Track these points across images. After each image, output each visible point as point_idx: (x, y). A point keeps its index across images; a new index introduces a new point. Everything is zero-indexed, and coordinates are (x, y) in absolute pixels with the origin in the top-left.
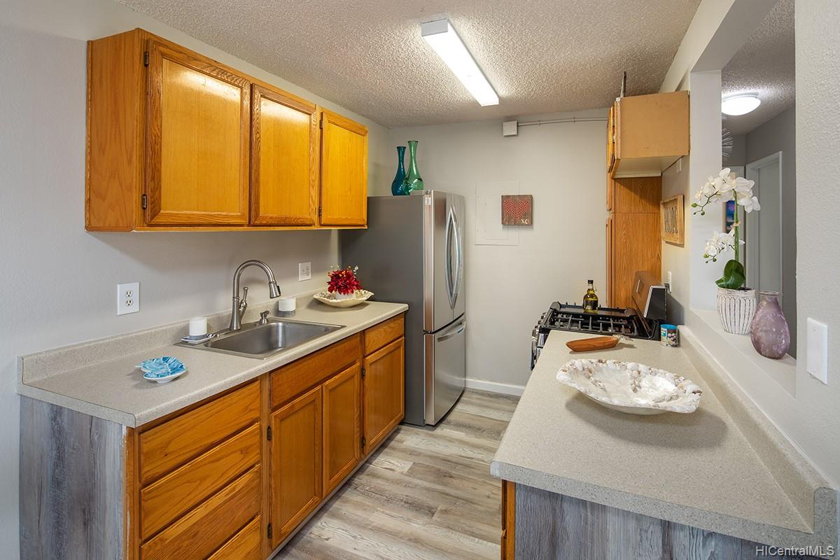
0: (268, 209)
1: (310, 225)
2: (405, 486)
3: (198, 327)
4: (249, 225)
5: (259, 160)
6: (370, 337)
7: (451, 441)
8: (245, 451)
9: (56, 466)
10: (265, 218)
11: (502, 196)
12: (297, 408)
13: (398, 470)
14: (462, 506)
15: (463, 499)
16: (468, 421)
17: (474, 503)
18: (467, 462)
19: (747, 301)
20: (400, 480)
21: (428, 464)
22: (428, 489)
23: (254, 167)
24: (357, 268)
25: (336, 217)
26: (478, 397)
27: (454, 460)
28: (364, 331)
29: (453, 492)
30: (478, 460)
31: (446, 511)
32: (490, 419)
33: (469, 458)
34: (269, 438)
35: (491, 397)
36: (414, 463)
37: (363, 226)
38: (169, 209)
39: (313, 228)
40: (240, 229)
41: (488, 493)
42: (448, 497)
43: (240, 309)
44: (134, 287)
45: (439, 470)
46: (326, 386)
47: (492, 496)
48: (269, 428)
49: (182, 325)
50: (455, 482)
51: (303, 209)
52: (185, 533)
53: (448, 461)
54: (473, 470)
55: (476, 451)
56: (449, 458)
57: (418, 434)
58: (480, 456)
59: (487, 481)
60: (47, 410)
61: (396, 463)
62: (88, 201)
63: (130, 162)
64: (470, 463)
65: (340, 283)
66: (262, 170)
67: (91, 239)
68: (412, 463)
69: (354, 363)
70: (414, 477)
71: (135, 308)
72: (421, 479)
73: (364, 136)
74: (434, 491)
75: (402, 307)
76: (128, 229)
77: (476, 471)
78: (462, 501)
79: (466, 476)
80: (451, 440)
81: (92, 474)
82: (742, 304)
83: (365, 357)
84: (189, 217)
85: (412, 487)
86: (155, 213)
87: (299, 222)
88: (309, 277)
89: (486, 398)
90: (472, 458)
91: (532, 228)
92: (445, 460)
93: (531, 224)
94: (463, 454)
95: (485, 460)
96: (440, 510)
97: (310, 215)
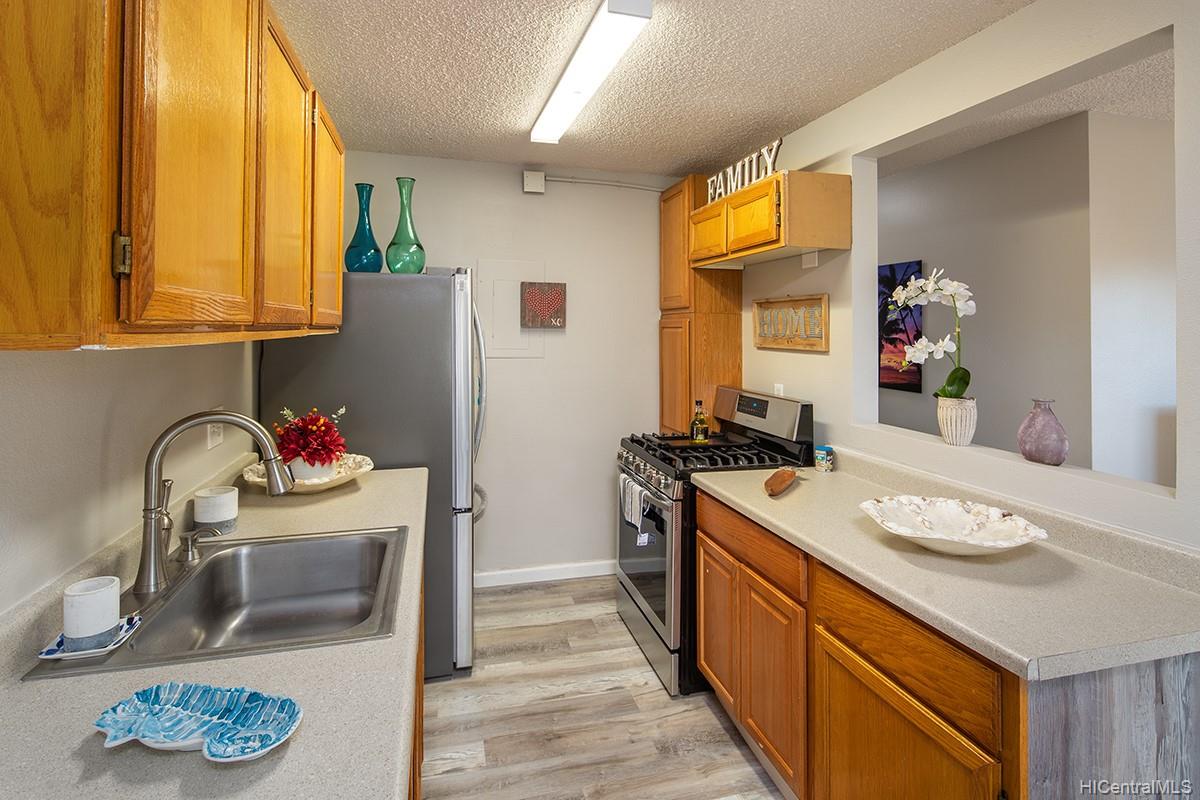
2: (504, 785)
7: (512, 682)
11: (523, 283)
13: (469, 765)
14: (613, 774)
15: (604, 762)
16: (508, 641)
17: (623, 760)
18: (559, 703)
20: (487, 779)
21: (508, 732)
22: (543, 773)
26: (491, 599)
27: (539, 709)
29: (582, 758)
30: (572, 693)
31: (597, 792)
32: (536, 626)
33: (558, 697)
35: (510, 593)
36: (485, 742)
37: (337, 327)
41: (627, 737)
42: (581, 770)
45: (532, 734)
47: (635, 738)
50: (571, 741)
53: (534, 714)
54: (579, 712)
55: (559, 681)
56: (531, 710)
57: (449, 691)
58: (570, 688)
59: (611, 720)
61: (454, 755)
64: (564, 704)
68: (482, 742)
70: (505, 764)
72: (519, 762)
73: (341, 154)
74: (554, 770)
77: (585, 712)
78: (607, 765)
79: (577, 725)
80: (510, 680)
85: (515, 783)
89: (506, 598)
90: (563, 695)
91: (564, 332)
92: (529, 715)
93: (563, 326)
94: (546, 695)
95: (582, 689)
96: (589, 796)
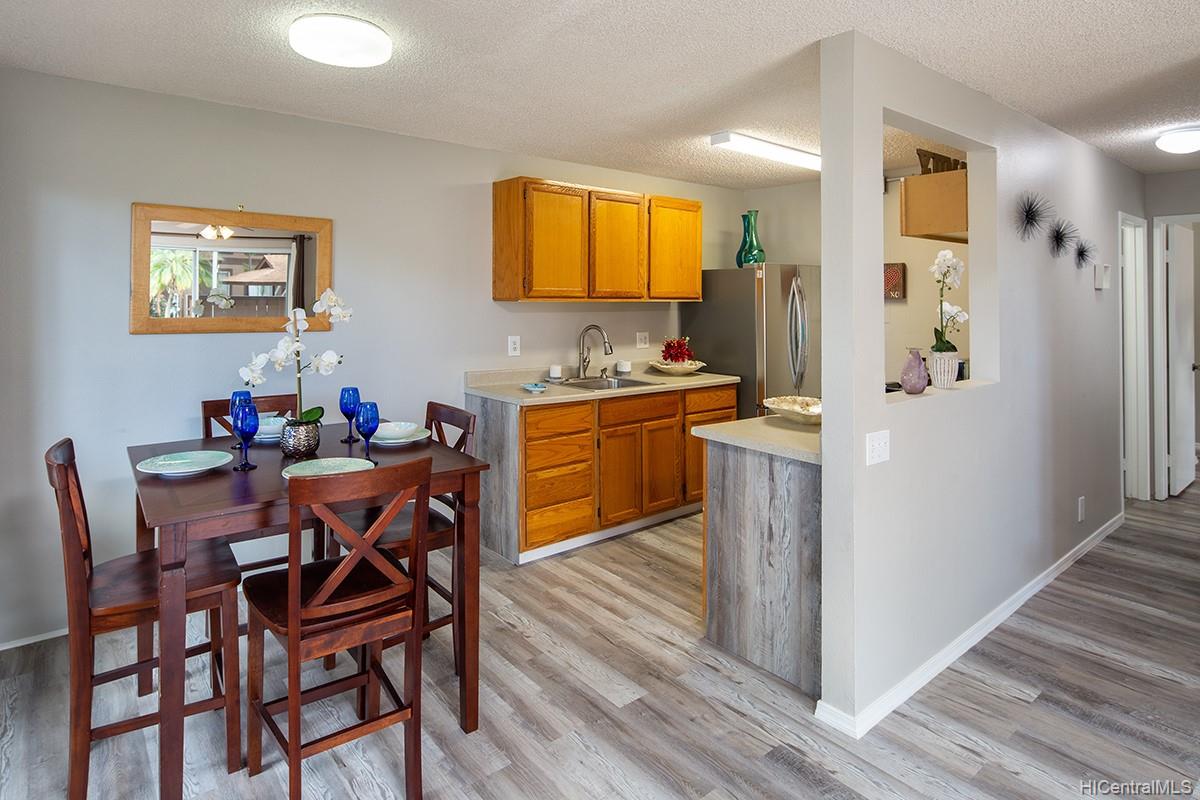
0: (603, 286)
1: (640, 298)
3: (556, 372)
4: (589, 297)
5: (595, 248)
6: (690, 398)
8: (582, 447)
9: (484, 432)
10: (599, 292)
12: (620, 433)
19: (943, 361)
23: (592, 254)
24: (688, 338)
25: (665, 290)
28: (685, 390)
34: (599, 447)
37: (697, 298)
38: (538, 287)
39: (642, 300)
40: (582, 300)
43: (584, 362)
44: (517, 339)
46: (646, 426)
48: (598, 440)
49: (546, 369)
51: (633, 284)
52: (547, 479)
60: (479, 401)
62: (494, 282)
63: (517, 258)
65: (673, 352)
66: (597, 255)
67: (496, 306)
69: (674, 416)
71: (518, 353)
73: (696, 211)
75: (736, 379)
76: (516, 299)
81: (503, 434)
82: (939, 362)
83: (686, 414)
84: (548, 292)
86: (530, 290)
87: (629, 295)
88: (647, 346)
91: (906, 301)
93: (903, 297)
97: (639, 288)
